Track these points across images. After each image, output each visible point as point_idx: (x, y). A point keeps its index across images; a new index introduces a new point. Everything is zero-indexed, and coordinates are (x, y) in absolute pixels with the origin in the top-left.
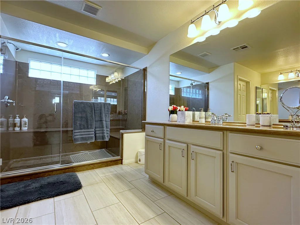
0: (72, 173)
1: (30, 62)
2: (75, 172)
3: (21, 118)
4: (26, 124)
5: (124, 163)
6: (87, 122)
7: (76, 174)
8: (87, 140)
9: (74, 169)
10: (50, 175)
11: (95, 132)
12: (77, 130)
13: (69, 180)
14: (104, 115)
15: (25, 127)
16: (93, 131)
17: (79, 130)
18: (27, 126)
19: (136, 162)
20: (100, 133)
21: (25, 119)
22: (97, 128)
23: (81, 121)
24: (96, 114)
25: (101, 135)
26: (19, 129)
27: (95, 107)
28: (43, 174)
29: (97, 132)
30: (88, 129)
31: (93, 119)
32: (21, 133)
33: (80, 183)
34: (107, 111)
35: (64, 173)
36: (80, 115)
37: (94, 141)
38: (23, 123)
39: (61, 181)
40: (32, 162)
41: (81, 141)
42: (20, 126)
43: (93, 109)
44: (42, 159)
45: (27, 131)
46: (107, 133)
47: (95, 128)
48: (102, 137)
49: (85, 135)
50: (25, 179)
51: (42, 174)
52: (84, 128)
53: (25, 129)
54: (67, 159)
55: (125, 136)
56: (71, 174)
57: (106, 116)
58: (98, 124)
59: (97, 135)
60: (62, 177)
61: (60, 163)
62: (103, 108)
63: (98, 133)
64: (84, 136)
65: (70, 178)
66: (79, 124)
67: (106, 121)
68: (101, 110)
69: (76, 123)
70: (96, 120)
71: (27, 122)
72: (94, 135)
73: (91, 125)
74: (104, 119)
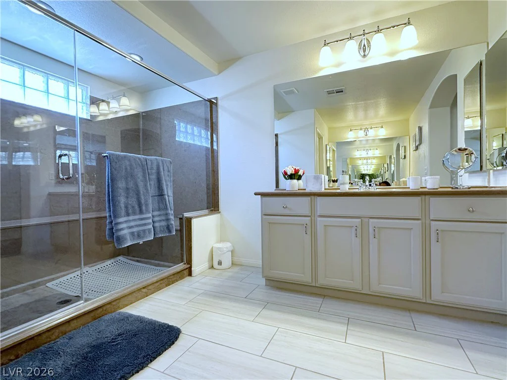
5: (194, 273)
6: (139, 199)
8: (143, 238)
9: (114, 305)
11: (153, 220)
14: (164, 183)
16: (149, 218)
17: (124, 217)
19: (210, 268)
20: (160, 221)
22: (156, 210)
23: (127, 197)
27: (148, 167)
28: (47, 334)
29: (156, 219)
30: (142, 213)
31: (148, 192)
34: (168, 175)
36: (124, 184)
41: (131, 240)
43: (146, 172)
47: (152, 210)
49: (137, 226)
52: (133, 213)
55: (195, 222)
57: (167, 185)
58: (156, 202)
59: (157, 225)
62: (162, 170)
64: (135, 230)
66: (125, 203)
67: (168, 196)
68: (159, 173)
72: (151, 226)
73: (146, 205)
74: (166, 191)
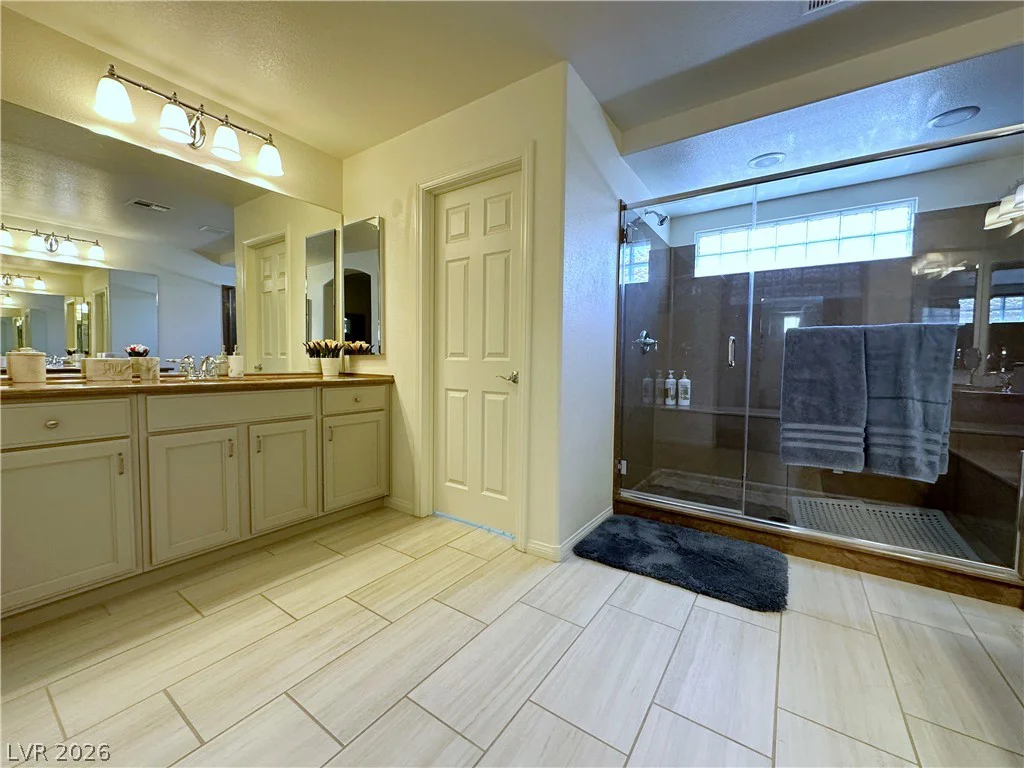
0: (773, 550)
1: (698, 241)
2: (785, 551)
3: (678, 377)
4: (686, 392)
6: (833, 399)
7: (785, 559)
8: (832, 462)
9: (784, 543)
10: (714, 532)
11: (866, 439)
12: (794, 422)
13: (757, 567)
14: (913, 375)
15: (685, 398)
16: (857, 434)
17: (799, 422)
18: (688, 396)
20: (889, 445)
21: (686, 381)
22: (880, 424)
23: (811, 395)
24: (872, 372)
25: (895, 453)
26: (673, 402)
27: (870, 344)
29: (874, 440)
30: (837, 423)
31: (858, 388)
32: (678, 412)
33: (783, 593)
34: (936, 359)
35: (752, 541)
36: (806, 375)
37: (859, 468)
38: (680, 389)
39: (733, 561)
40: (694, 484)
41: (807, 459)
42: (676, 396)
43: (860, 355)
44: (718, 484)
45: (688, 408)
46: (929, 452)
47: (867, 422)
48: (897, 462)
49: (822, 441)
50: (664, 519)
51: (696, 522)
52: (821, 420)
53: (685, 403)
54: (782, 505)
56: (769, 551)
57: (926, 381)
58: (882, 410)
59: (876, 450)
60: (741, 550)
61: (741, 509)
62: (911, 350)
63: (880, 445)
64: (818, 446)
65: (759, 564)
66: (803, 403)
67: (924, 401)
68: (899, 355)
69: (792, 400)
70: (872, 395)
71: (689, 386)
72: (860, 450)
73: (850, 412)
74: (915, 391)
